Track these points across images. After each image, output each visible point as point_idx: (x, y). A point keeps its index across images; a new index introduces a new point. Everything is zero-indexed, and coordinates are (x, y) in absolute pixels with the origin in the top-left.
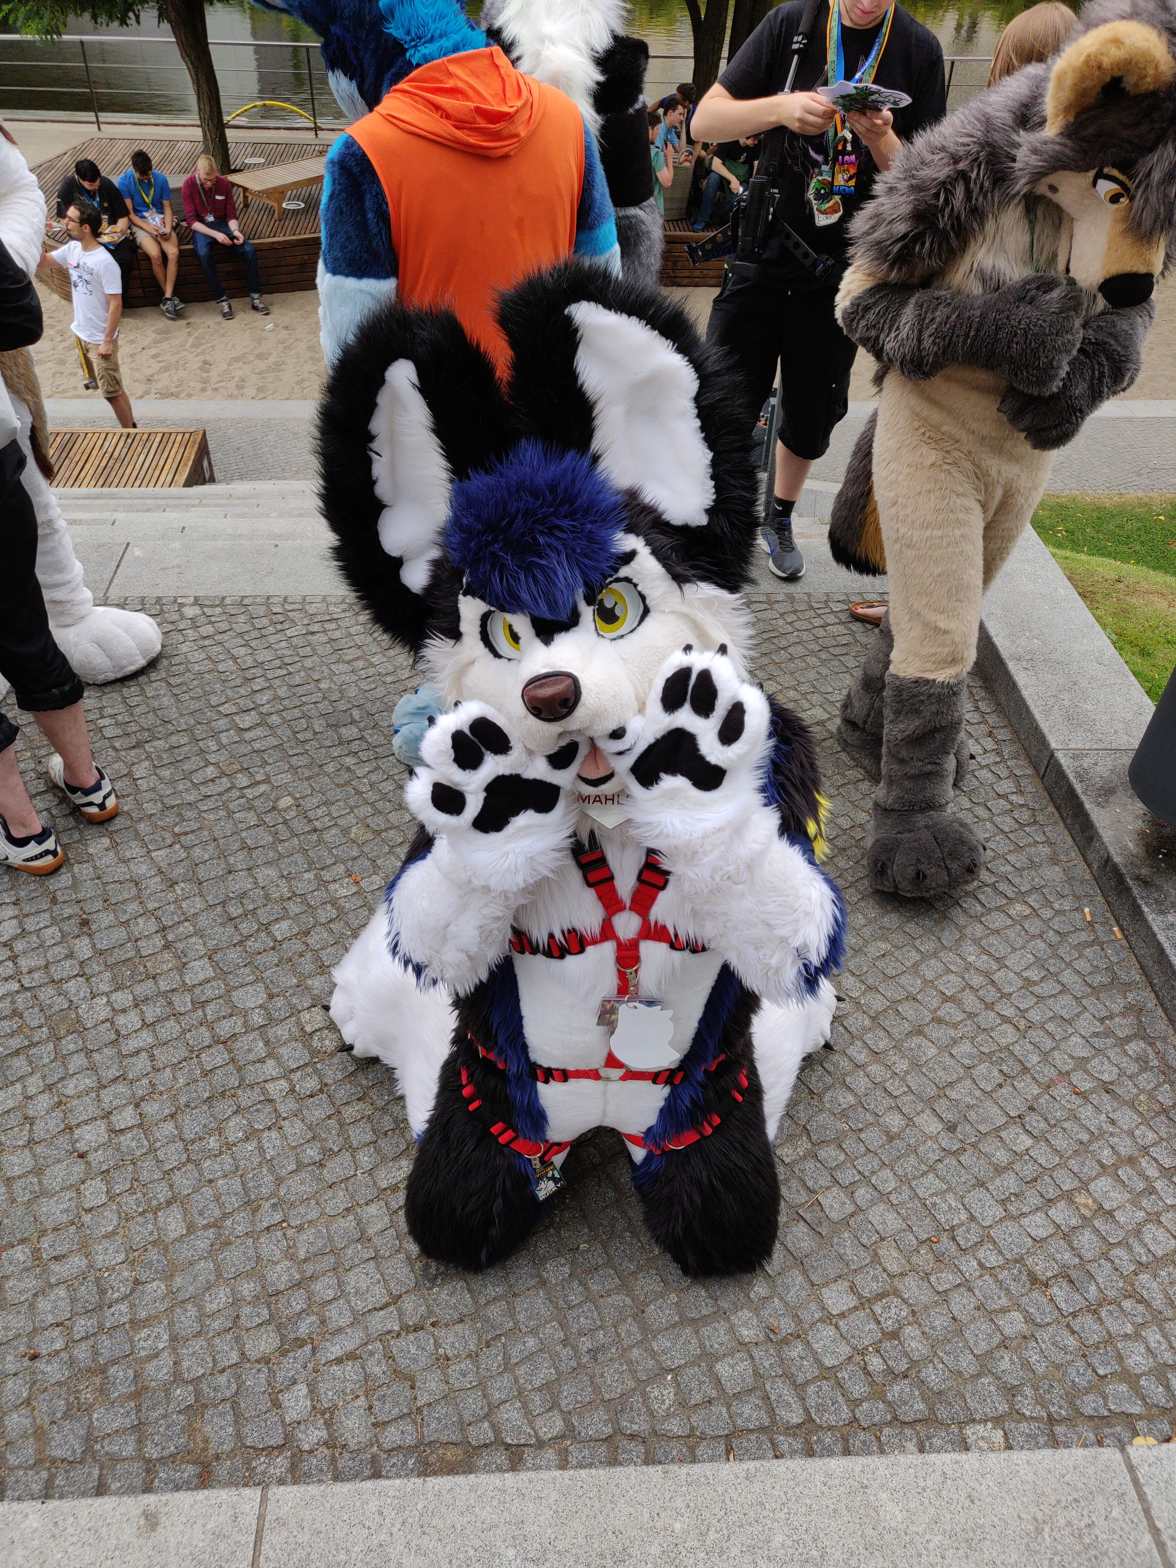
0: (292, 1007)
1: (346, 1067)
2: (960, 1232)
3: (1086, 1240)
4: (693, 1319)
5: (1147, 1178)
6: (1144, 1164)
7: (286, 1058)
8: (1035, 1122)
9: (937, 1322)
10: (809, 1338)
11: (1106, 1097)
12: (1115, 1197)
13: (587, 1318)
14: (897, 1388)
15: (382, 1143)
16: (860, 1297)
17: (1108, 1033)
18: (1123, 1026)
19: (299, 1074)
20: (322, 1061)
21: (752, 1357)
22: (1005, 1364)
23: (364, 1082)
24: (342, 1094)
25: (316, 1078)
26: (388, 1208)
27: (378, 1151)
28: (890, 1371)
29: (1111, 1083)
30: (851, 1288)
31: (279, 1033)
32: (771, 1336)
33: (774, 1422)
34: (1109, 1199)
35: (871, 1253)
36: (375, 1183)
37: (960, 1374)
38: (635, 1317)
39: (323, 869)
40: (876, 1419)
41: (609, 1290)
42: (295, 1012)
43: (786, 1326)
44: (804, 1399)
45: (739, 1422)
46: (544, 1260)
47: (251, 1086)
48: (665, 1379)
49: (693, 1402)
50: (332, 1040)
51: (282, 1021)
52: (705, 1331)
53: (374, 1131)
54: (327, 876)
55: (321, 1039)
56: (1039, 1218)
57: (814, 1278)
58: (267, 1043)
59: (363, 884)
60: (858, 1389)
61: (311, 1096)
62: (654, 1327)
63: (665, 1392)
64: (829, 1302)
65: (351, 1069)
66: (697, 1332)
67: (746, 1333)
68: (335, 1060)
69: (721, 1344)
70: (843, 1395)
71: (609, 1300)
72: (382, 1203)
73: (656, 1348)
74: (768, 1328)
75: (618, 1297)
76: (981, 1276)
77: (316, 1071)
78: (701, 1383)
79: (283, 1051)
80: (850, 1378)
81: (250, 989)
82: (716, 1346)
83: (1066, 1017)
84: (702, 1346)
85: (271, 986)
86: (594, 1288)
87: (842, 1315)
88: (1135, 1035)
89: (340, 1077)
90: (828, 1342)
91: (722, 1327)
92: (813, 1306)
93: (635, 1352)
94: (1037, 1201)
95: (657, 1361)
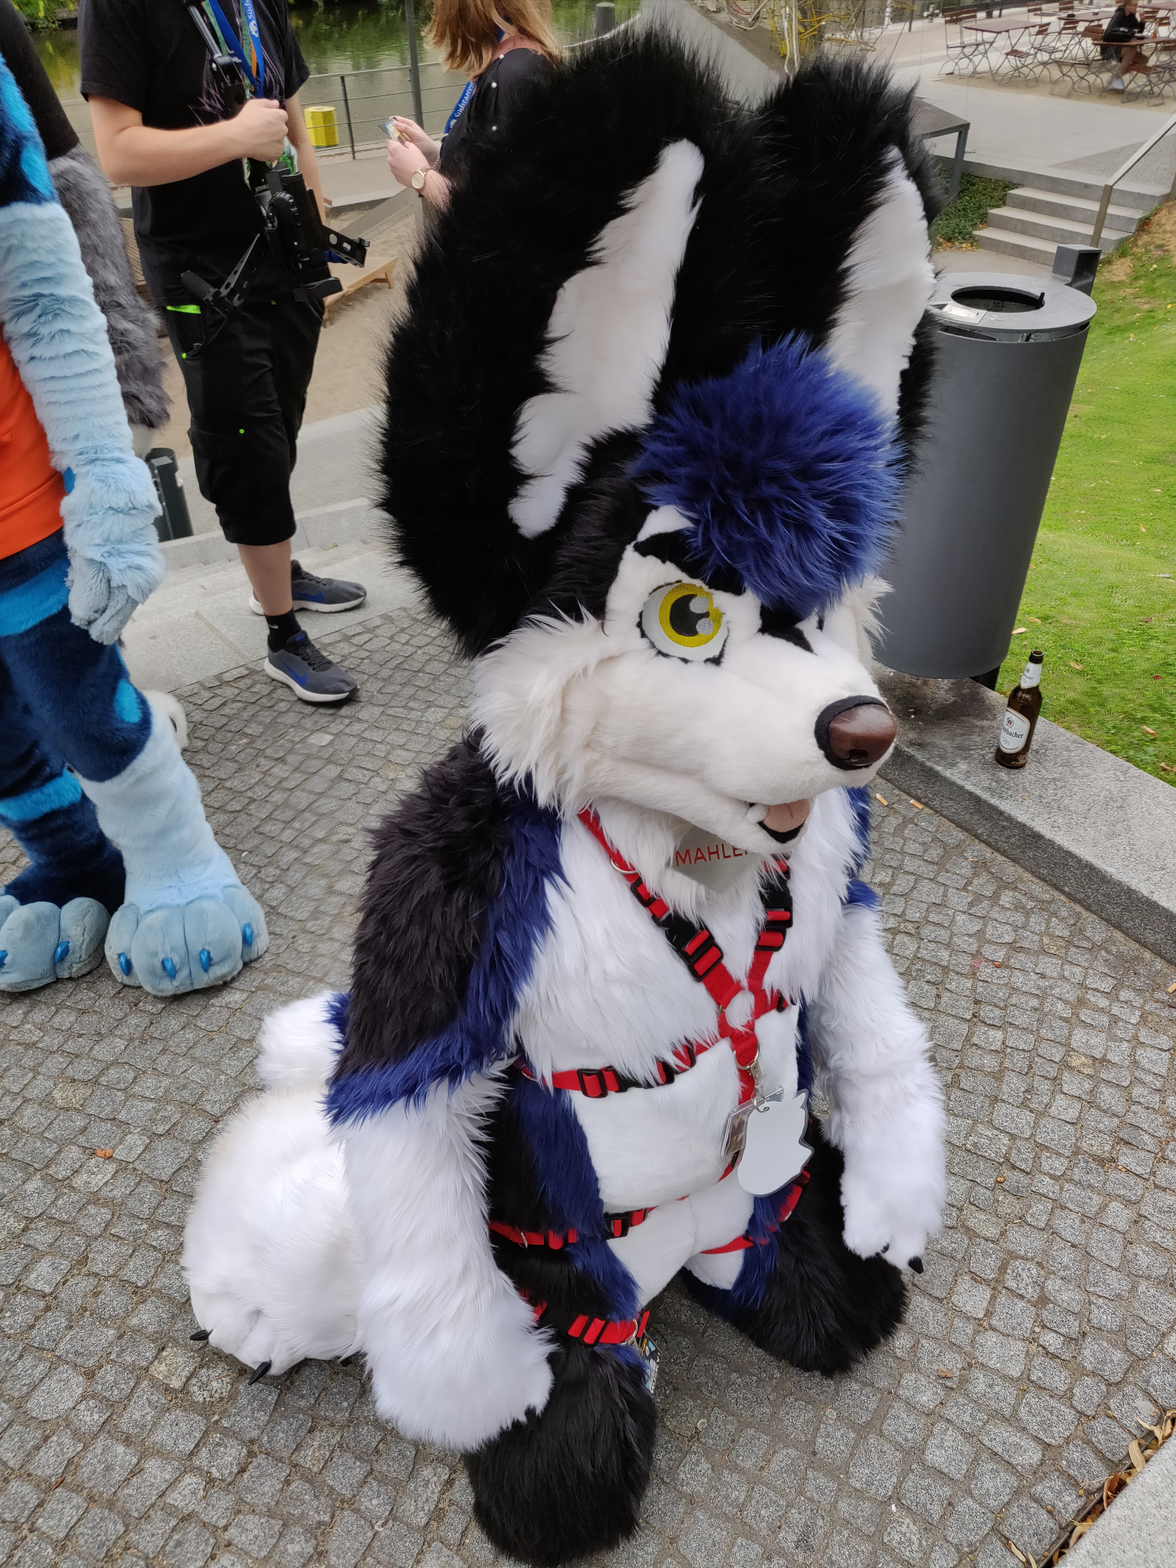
0: (132, 1368)
1: (264, 1401)
2: (1014, 1158)
3: (1108, 1096)
4: (868, 1423)
5: (1103, 1010)
6: (1092, 999)
7: (171, 1442)
8: (989, 1013)
9: (1065, 1259)
10: (980, 1359)
11: (1021, 956)
12: (1097, 1043)
13: (767, 1507)
14: (1087, 1352)
15: (381, 1467)
16: (987, 1282)
17: (979, 898)
18: (984, 885)
19: (204, 1452)
20: (224, 1413)
21: (949, 1421)
22: (1144, 1260)
23: (302, 1403)
24: (282, 1440)
25: (231, 1442)
26: (448, 1546)
27: (383, 1480)
28: (1069, 1339)
29: (1015, 942)
30: (973, 1279)
31: (137, 1415)
32: (949, 1384)
33: (1020, 1477)
34: (1093, 1047)
35: (962, 1230)
36: (409, 1526)
37: (1119, 1296)
38: (811, 1465)
39: (47, 1166)
40: (1096, 1399)
41: (765, 1454)
42: (142, 1373)
43: (952, 1363)
44: (1024, 1429)
45: (993, 1503)
46: (673, 1471)
47: (145, 1517)
48: (891, 1513)
49: (936, 1517)
50: (219, 1377)
51: (129, 1398)
52: (889, 1427)
53: (358, 1458)
54: (61, 1172)
55: (203, 1386)
56: (1060, 1101)
57: (937, 1293)
58: (127, 1441)
59: (120, 1154)
60: (1059, 1379)
61: (242, 1470)
62: (838, 1462)
63: (904, 1529)
64: (968, 1308)
65: (272, 1398)
66: (881, 1434)
67: (925, 1398)
68: (242, 1401)
69: (913, 1430)
70: (1052, 1397)
71: (774, 1466)
72: (436, 1545)
73: (858, 1486)
74: (939, 1377)
75: (779, 1457)
76: (1062, 1188)
77: (226, 1432)
78: (927, 1489)
79: (160, 1436)
80: (1044, 1373)
81: (52, 1383)
82: (910, 1436)
83: (938, 901)
84: (899, 1447)
85: (79, 1361)
86: (748, 1464)
87: (989, 1314)
88: (999, 888)
89: (265, 1418)
90: (998, 1351)
91: (898, 1409)
92: (958, 1323)
93: (842, 1505)
94: (1046, 1086)
95: (868, 1499)
